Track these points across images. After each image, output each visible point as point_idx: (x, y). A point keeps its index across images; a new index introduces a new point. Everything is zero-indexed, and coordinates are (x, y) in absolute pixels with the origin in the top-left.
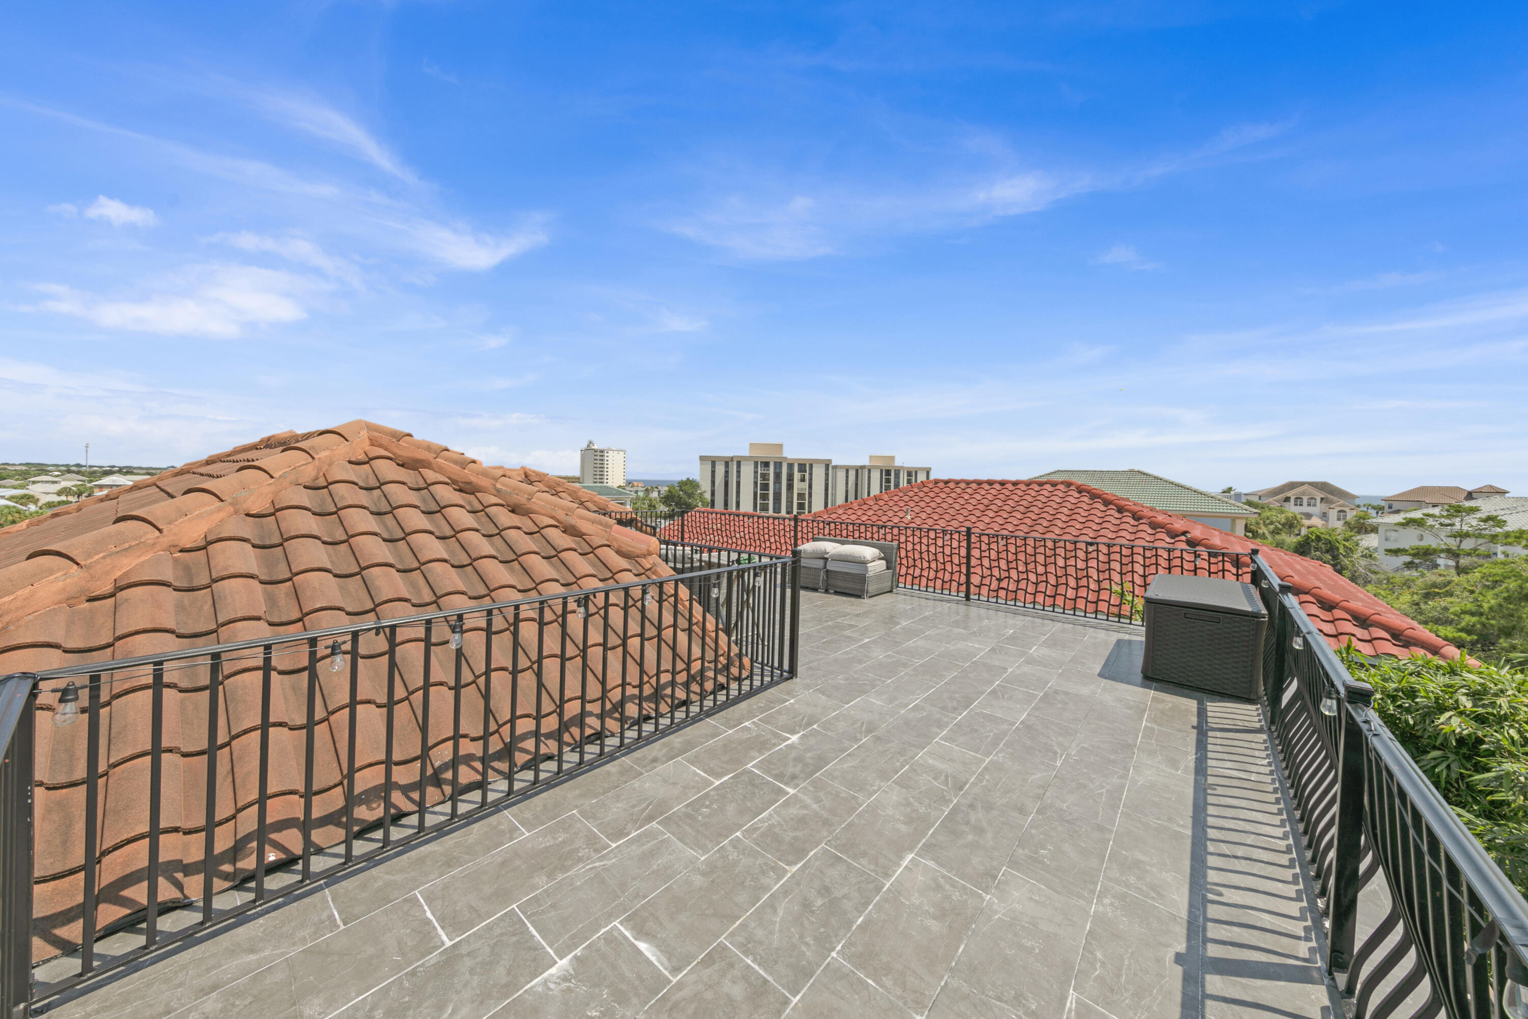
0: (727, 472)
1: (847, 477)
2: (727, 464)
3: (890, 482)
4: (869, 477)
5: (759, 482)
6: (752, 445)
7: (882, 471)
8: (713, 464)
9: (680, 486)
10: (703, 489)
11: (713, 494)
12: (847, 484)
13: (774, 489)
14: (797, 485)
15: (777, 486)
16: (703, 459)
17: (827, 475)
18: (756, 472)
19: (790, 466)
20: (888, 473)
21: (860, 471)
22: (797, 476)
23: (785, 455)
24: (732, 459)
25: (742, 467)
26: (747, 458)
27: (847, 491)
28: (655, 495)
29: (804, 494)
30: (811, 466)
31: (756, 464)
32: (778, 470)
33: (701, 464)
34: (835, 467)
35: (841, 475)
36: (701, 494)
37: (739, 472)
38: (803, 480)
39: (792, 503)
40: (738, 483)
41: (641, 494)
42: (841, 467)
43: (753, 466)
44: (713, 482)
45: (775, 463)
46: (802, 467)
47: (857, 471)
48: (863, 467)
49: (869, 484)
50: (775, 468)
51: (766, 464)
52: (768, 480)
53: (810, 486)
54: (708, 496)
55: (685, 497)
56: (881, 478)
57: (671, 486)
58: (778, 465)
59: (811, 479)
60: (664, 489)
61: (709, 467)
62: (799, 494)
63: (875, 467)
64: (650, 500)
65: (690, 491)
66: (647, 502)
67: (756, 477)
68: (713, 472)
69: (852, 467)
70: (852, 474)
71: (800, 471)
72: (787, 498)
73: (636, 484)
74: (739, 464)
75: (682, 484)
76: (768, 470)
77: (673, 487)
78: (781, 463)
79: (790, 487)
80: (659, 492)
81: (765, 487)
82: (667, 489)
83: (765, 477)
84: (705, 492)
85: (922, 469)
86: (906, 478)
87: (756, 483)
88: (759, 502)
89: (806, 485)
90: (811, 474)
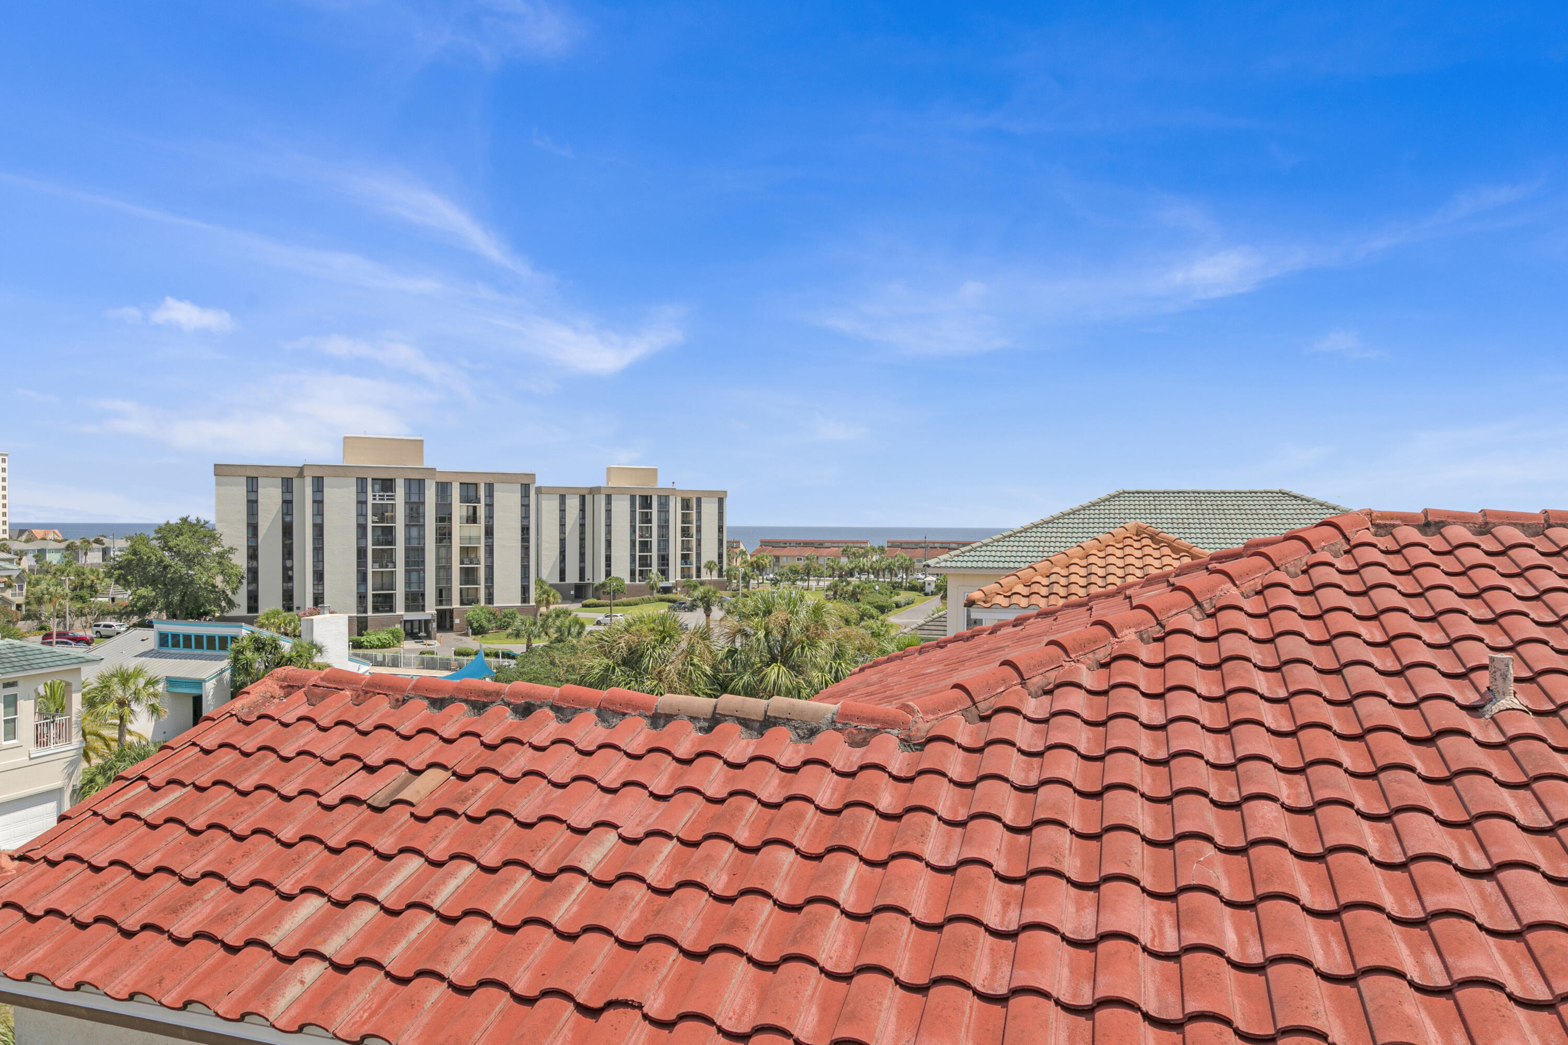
0: (287, 504)
1: (563, 511)
2: (287, 485)
3: (650, 521)
4: (609, 512)
5: (370, 525)
6: (348, 441)
7: (633, 498)
8: (252, 484)
9: (163, 538)
10: (226, 543)
11: (253, 554)
12: (562, 525)
13: (408, 539)
14: (458, 530)
15: (414, 532)
16: (221, 471)
17: (525, 506)
18: (361, 503)
19: (443, 489)
20: (646, 501)
21: (588, 499)
22: (458, 510)
23: (427, 463)
24: (301, 471)
25: (326, 490)
26: (339, 471)
27: (563, 541)
28: (94, 557)
29: (476, 549)
30: (490, 488)
31: (361, 482)
32: (414, 498)
33: (218, 484)
34: (539, 490)
35: (550, 507)
36: (221, 555)
37: (319, 503)
38: (472, 519)
39: (448, 569)
40: (319, 530)
41: (54, 558)
42: (551, 491)
43: (354, 489)
44: (253, 528)
45: (408, 482)
46: (469, 492)
47: (583, 498)
48: (594, 491)
49: (609, 526)
50: (408, 493)
51: (387, 485)
52: (393, 519)
53: (489, 532)
54: (240, 560)
55: (178, 566)
56: (633, 512)
57: (136, 535)
58: (416, 485)
59: (490, 517)
60: (119, 547)
61: (240, 492)
62: (462, 549)
63: (621, 491)
64: (80, 573)
65: (192, 549)
66: (69, 580)
67: (361, 514)
68: (252, 505)
69: (572, 490)
70: (573, 504)
71: (465, 499)
72: (438, 559)
73: (39, 533)
74: (318, 484)
75: (166, 532)
76: (392, 498)
77: (145, 540)
78: (421, 482)
79: (444, 536)
80: (105, 552)
81: (387, 535)
82: (124, 544)
83: (383, 513)
84: (231, 550)
85: (710, 494)
86: (679, 512)
87: (362, 528)
88: (370, 570)
89: (478, 530)
90: (490, 506)
